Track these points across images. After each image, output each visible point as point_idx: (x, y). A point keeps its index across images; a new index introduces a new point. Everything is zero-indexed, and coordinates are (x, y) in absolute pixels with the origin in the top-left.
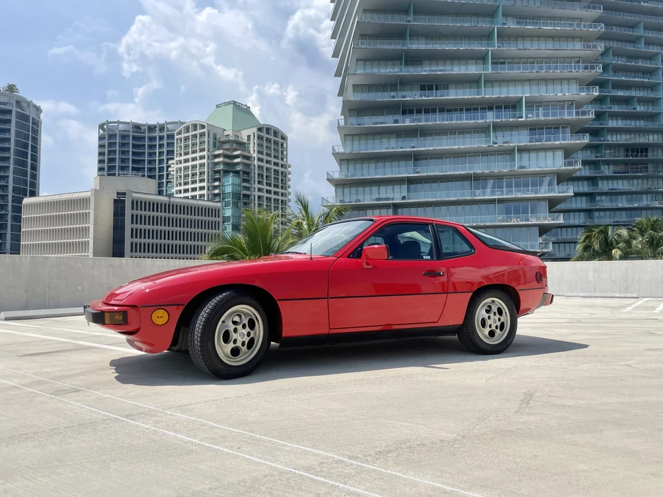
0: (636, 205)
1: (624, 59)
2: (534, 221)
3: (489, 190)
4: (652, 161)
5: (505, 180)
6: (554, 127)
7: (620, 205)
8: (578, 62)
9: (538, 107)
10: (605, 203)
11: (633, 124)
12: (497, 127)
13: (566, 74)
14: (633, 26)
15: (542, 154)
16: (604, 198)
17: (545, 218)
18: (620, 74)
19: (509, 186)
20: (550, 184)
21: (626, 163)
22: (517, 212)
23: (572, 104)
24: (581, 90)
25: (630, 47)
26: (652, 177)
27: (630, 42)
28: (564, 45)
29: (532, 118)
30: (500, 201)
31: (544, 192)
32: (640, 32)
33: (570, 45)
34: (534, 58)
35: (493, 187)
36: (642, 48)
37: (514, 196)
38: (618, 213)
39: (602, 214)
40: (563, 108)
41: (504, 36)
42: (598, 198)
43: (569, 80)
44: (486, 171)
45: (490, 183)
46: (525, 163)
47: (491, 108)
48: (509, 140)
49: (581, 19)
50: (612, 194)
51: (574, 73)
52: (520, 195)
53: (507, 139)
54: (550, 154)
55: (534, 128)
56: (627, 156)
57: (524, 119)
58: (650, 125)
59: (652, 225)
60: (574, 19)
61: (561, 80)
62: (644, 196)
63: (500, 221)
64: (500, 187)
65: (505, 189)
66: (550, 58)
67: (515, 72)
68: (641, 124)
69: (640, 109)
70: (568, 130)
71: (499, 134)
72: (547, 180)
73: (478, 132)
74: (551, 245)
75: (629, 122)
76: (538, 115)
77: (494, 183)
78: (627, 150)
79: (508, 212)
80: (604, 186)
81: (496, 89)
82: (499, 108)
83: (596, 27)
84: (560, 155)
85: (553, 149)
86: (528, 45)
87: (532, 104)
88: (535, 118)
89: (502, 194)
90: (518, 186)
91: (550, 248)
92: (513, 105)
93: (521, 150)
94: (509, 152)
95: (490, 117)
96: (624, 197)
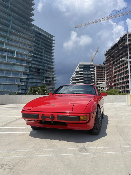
0: (37, 82)
1: (36, 48)
2: (17, 84)
3: (4, 74)
4: (41, 72)
5: (9, 72)
6: (23, 60)
7: (34, 81)
8: (29, 46)
9: (19, 54)
10: (30, 80)
11: (37, 63)
12: (8, 57)
13: (26, 48)
14: (39, 41)
15: (19, 67)
16: (30, 79)
17: (20, 83)
18: (35, 51)
19: (10, 73)
20: (21, 74)
21: (35, 72)
22: (12, 81)
23: (27, 55)
24: (29, 53)
25: (38, 45)
26: (41, 76)
27: (38, 44)
28: (25, 41)
29: (17, 57)
30: (8, 77)
31: (19, 76)
32: (40, 43)
33: (27, 41)
34: (18, 41)
35: (6, 73)
36: (40, 46)
37: (12, 76)
38: (33, 83)
39: (30, 83)
40: (25, 56)
41: (11, 33)
42: (29, 79)
43: (26, 49)
44: (4, 69)
45: (5, 72)
46: (15, 68)
47: (6, 52)
48: (11, 61)
49: (30, 36)
50: (32, 79)
51: (28, 48)
52: (13, 76)
53: (10, 61)
54: (21, 67)
55: (18, 59)
56: (36, 70)
57: (15, 57)
58: (41, 64)
59: (44, 87)
60: (28, 35)
61: (25, 49)
62: (39, 80)
63: (8, 83)
64: (8, 73)
65: (9, 74)
66: (22, 43)
67: (13, 44)
68: (39, 63)
69: (39, 60)
70: (26, 62)
71: (8, 59)
72: (20, 73)
73: (2, 57)
74: (21, 90)
75: (37, 62)
76: (19, 56)
77: (6, 72)
78: (36, 69)
79: (10, 81)
80: (31, 76)
81: (8, 47)
82: (8, 52)
83: (33, 38)
84: (24, 67)
85: (22, 66)
86: (17, 38)
87: (18, 53)
88: (18, 57)
89: (8, 76)
90: (13, 74)
91: (20, 91)
92: (13, 52)
93: (14, 64)
94: (11, 65)
95: (6, 54)
96: (35, 80)
